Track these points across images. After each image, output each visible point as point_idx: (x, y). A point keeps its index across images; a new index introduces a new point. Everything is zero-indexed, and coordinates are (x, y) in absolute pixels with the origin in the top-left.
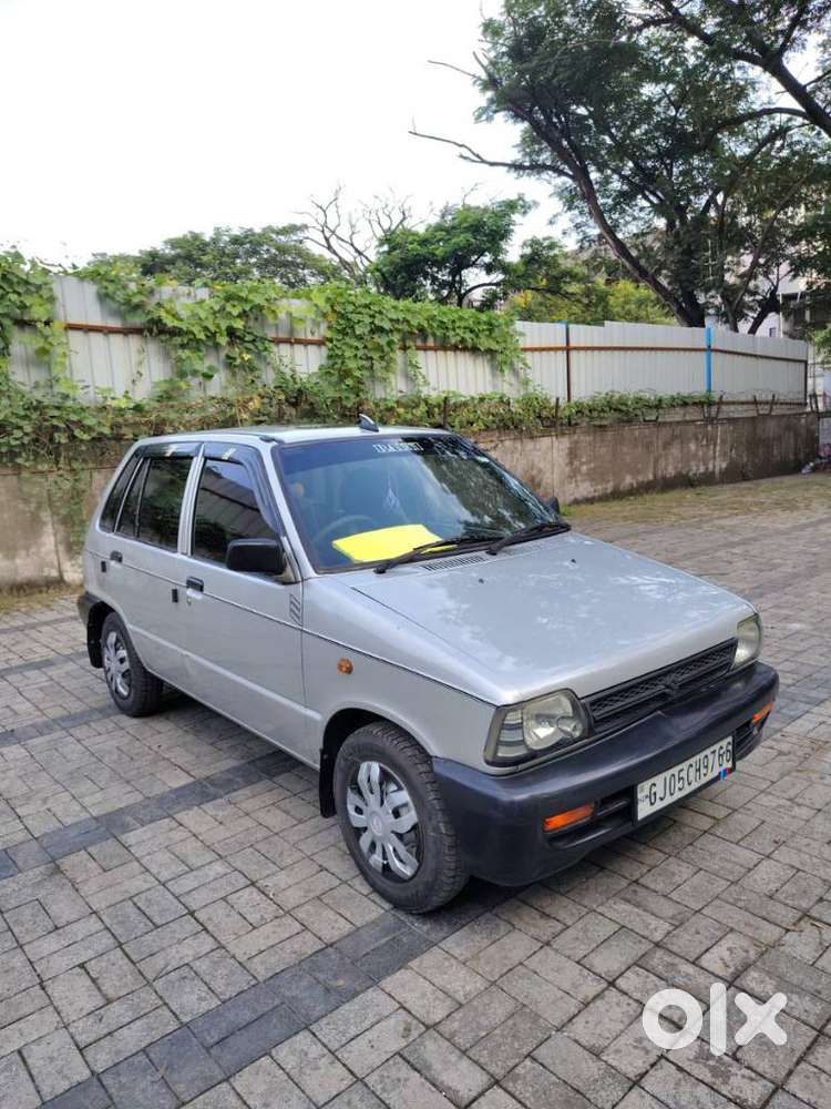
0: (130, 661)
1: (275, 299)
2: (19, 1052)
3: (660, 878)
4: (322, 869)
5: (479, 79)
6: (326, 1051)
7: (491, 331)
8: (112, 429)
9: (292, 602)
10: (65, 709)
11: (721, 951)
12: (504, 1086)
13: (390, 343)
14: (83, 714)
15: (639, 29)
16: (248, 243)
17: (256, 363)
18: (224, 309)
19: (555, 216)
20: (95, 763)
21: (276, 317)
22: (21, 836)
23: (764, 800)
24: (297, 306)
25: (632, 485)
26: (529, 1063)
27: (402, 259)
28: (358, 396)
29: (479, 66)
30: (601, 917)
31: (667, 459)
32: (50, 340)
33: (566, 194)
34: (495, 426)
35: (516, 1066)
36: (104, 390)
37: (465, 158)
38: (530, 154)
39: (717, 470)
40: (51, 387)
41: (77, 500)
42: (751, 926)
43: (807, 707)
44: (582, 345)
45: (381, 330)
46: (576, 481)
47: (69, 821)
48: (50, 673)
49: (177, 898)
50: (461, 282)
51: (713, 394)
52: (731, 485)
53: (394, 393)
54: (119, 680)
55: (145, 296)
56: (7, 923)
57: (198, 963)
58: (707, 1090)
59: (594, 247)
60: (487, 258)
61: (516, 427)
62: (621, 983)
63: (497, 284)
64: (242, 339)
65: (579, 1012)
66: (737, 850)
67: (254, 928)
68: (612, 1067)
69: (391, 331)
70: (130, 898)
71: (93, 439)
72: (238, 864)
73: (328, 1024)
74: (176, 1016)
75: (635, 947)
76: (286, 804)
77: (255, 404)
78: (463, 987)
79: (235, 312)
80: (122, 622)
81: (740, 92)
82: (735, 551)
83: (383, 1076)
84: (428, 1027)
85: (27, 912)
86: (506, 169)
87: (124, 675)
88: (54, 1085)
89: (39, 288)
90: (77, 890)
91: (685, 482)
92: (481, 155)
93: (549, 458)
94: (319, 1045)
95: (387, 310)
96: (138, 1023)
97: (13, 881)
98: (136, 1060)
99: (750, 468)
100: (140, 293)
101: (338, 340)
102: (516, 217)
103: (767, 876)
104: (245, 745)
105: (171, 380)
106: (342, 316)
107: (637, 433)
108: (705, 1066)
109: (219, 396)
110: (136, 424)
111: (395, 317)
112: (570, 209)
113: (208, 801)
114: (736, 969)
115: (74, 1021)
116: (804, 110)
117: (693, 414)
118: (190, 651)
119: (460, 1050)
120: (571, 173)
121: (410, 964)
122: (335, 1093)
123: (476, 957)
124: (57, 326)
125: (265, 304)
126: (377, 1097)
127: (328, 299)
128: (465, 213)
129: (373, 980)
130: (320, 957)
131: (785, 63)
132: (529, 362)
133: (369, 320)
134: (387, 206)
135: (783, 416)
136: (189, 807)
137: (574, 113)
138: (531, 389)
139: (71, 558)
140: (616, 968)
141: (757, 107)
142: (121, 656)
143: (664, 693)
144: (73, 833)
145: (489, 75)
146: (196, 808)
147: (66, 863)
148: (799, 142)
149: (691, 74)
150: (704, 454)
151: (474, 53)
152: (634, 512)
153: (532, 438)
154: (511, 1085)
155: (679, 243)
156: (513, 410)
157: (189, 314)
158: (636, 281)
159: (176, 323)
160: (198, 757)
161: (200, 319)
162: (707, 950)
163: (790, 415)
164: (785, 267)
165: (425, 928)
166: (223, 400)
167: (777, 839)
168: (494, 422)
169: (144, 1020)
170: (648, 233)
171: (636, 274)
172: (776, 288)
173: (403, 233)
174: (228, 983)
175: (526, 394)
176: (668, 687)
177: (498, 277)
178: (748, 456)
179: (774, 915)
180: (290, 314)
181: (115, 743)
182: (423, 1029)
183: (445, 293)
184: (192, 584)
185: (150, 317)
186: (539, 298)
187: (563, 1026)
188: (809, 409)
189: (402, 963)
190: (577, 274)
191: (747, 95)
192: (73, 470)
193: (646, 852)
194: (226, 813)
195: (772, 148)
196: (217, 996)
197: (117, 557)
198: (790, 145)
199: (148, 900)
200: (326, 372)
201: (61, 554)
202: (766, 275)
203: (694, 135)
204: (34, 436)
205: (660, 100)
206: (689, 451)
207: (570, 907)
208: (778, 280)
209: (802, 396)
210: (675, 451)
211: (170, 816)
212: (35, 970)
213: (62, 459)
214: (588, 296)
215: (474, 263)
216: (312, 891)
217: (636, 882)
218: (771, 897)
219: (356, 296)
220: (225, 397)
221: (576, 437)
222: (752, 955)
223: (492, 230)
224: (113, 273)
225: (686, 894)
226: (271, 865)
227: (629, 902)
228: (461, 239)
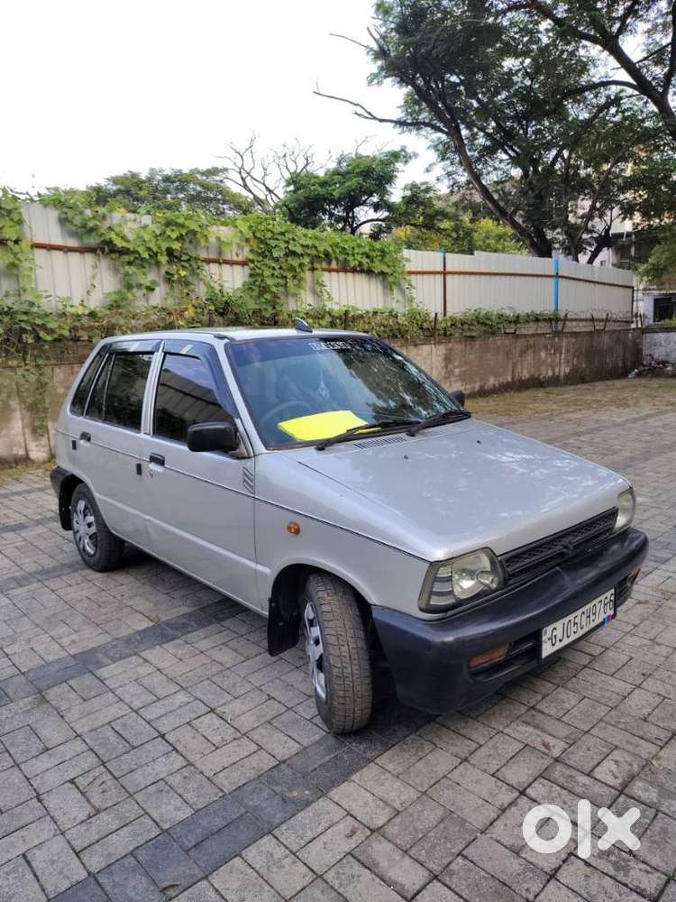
0: (97, 526)
1: (207, 226)
2: (24, 856)
3: (553, 705)
4: (270, 698)
5: (372, 49)
6: (288, 852)
7: (383, 256)
8: (70, 332)
9: (245, 474)
10: (39, 565)
11: (608, 765)
12: (443, 880)
13: (301, 265)
14: (55, 569)
15: (504, 12)
16: (179, 181)
17: (190, 279)
18: (165, 233)
19: (431, 165)
20: (68, 609)
21: (207, 240)
22: (10, 671)
23: (630, 640)
24: (225, 232)
25: (494, 385)
26: (461, 861)
27: (305, 197)
28: (274, 308)
29: (372, 40)
30: (507, 737)
31: (522, 365)
32: (19, 256)
33: (441, 147)
34: (386, 335)
35: (450, 863)
36: (64, 299)
37: (359, 115)
38: (411, 114)
39: (562, 374)
40: (20, 296)
41: (41, 391)
42: (632, 744)
43: (655, 565)
44: (456, 270)
45: (294, 254)
46: (450, 382)
47: (50, 658)
48: (24, 535)
49: (149, 723)
50: (353, 217)
51: (559, 312)
52: (572, 387)
53: (303, 306)
54: (86, 541)
55: (99, 221)
56: (4, 746)
57: (171, 777)
58: (612, 881)
59: (462, 191)
60: (375, 199)
61: (402, 336)
62: (529, 791)
63: (383, 220)
64: (179, 259)
65: (498, 817)
66: (612, 681)
67: (217, 748)
68: (531, 863)
69: (302, 255)
70: (109, 723)
71: (55, 340)
72: (198, 695)
73: (288, 829)
74: (157, 824)
75: (539, 761)
76: (234, 644)
77: (190, 313)
78: (399, 797)
79: (174, 236)
80: (91, 493)
81: (583, 67)
82: (582, 438)
83: (338, 873)
84: (372, 831)
85: (21, 735)
86: (393, 124)
87: (90, 537)
88: (57, 884)
89: (10, 212)
90: (62, 717)
91: (536, 383)
92: (372, 113)
93: (429, 362)
94: (283, 848)
95: (299, 237)
96: (125, 829)
97: (6, 710)
98: (126, 861)
99: (588, 373)
100: (94, 218)
101: (259, 262)
102: (399, 165)
103: (640, 702)
104: (194, 595)
105: (120, 292)
106: (262, 241)
107: (499, 343)
108: (609, 861)
109: (160, 306)
110: (91, 328)
111: (305, 243)
112: (443, 160)
113: (168, 641)
114: (624, 780)
115: (69, 829)
116: (634, 83)
117: (544, 328)
118: (151, 515)
119: (402, 850)
120: (446, 130)
121: (352, 778)
122: (299, 888)
123: (407, 771)
124: (25, 245)
125: (199, 229)
126: (336, 890)
127: (251, 227)
128: (358, 160)
129: (322, 791)
130: (275, 773)
131: (620, 43)
132: (413, 283)
133: (283, 245)
134: (293, 153)
135: (615, 331)
136: (153, 646)
137: (447, 80)
138: (415, 306)
139: (36, 440)
140: (524, 780)
141: (596, 80)
142: (89, 521)
143: (562, 552)
144: (53, 669)
145: (380, 47)
146: (158, 647)
147: (51, 694)
148: (628, 109)
149: (544, 51)
150: (552, 362)
151: (368, 29)
152: (497, 407)
153: (415, 345)
154: (448, 879)
155: (532, 189)
156: (400, 322)
157: (135, 237)
158: (497, 220)
159: (124, 244)
160: (156, 604)
161: (144, 241)
162: (598, 764)
163: (620, 331)
164: (616, 211)
165: (362, 747)
166: (164, 309)
167: (644, 671)
168: (385, 332)
169: (130, 828)
170: (506, 181)
171: (498, 214)
172: (609, 228)
173: (306, 176)
174: (200, 796)
175: (411, 310)
176: (565, 547)
177: (383, 214)
178: (586, 363)
179: (649, 734)
180: (218, 239)
181: (84, 593)
182: (369, 833)
183: (340, 226)
184: (153, 459)
185: (102, 239)
186: (417, 232)
187: (486, 829)
188: (633, 326)
189: (346, 776)
190: (447, 214)
191: (588, 70)
192: (38, 366)
193: (539, 683)
194: (184, 651)
195: (607, 113)
196: (191, 806)
197: (86, 437)
198: (623, 112)
199: (124, 725)
200: (248, 288)
201: (27, 436)
202: (601, 217)
203: (545, 102)
204: (5, 337)
205: (518, 71)
206: (539, 359)
207: (481, 729)
208: (611, 221)
209: (629, 315)
210: (529, 358)
211: (136, 654)
212: (32, 786)
213: (29, 356)
214: (457, 232)
215: (365, 202)
216: (263, 716)
217: (533, 708)
218: (645, 720)
219: (274, 225)
220: (164, 306)
221: (450, 345)
222: (636, 768)
223: (379, 175)
224: (72, 201)
225: (575, 717)
226: (226, 694)
227: (529, 724)
228: (353, 182)
